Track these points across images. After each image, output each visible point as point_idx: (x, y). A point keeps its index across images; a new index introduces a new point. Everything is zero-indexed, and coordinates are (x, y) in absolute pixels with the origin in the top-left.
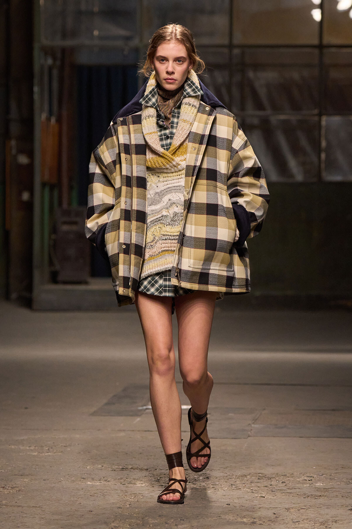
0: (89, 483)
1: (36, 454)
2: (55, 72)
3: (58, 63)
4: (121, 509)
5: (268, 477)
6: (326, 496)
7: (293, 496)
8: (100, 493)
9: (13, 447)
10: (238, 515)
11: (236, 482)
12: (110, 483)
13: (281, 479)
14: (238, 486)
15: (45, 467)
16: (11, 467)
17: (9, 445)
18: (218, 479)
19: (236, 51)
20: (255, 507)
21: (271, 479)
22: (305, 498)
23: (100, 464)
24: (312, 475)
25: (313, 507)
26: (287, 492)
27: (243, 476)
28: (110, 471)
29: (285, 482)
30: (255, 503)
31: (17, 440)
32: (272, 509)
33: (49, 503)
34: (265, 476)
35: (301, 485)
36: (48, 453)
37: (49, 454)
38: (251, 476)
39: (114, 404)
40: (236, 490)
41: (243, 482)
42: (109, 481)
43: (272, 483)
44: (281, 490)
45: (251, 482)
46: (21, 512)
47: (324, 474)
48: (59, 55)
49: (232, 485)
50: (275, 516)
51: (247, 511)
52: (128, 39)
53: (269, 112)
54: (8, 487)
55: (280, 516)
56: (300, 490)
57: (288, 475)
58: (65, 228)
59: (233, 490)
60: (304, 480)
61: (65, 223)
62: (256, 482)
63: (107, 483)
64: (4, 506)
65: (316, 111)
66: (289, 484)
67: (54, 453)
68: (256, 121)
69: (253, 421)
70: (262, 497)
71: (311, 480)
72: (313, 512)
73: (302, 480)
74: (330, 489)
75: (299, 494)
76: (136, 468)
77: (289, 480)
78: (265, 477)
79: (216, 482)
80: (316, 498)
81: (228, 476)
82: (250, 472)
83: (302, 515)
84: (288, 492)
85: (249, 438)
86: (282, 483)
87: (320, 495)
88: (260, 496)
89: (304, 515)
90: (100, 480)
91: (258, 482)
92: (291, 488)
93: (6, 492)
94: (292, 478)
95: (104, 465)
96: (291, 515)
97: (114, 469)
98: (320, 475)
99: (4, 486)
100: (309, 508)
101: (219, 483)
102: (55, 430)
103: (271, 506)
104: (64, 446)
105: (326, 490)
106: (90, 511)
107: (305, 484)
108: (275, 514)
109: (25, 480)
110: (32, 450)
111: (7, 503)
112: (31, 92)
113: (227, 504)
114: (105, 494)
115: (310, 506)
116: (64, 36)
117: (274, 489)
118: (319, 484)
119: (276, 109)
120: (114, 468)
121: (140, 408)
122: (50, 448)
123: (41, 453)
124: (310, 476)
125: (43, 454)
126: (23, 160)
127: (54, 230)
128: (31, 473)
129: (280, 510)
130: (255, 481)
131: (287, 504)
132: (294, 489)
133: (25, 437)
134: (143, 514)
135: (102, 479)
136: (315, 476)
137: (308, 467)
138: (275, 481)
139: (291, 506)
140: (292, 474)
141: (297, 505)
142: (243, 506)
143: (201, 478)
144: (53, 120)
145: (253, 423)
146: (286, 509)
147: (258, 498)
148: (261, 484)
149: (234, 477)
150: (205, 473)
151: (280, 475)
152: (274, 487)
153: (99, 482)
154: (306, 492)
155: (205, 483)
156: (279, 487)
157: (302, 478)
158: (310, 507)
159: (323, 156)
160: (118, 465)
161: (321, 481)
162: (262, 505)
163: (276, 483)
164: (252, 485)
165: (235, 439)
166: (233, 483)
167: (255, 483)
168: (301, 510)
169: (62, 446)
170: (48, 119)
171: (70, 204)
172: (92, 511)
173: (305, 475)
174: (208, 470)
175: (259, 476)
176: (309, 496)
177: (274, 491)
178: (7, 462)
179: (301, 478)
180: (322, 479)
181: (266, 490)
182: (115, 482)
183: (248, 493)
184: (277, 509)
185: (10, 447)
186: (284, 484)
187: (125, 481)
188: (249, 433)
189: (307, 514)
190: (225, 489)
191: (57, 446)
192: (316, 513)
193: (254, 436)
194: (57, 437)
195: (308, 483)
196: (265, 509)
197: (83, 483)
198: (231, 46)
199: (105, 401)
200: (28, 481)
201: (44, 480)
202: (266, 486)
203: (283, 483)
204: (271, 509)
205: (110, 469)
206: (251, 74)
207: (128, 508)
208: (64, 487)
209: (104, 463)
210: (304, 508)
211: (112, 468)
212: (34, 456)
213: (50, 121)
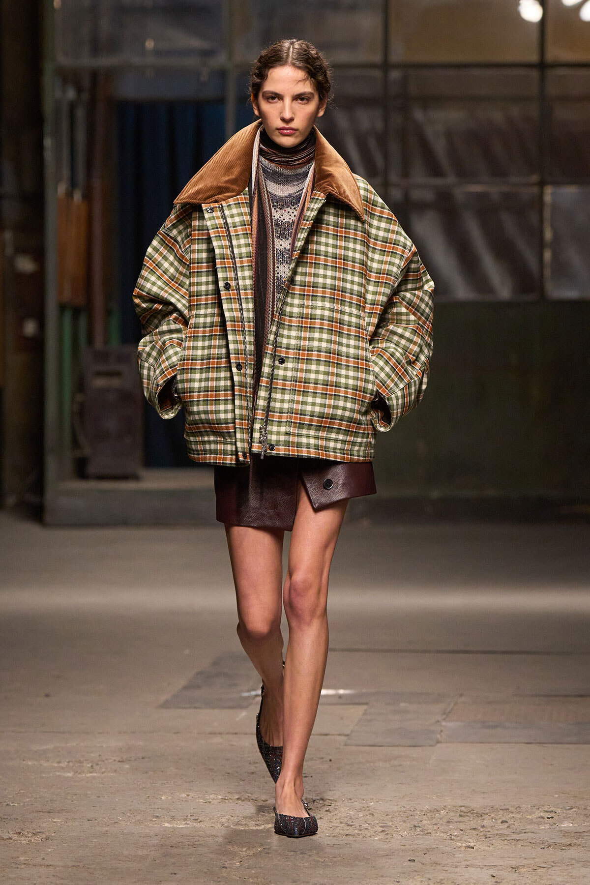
0: (166, 825)
1: (70, 775)
2: (80, 113)
3: (85, 96)
4: (225, 869)
5: (477, 813)
6: (579, 845)
7: (522, 846)
8: (187, 843)
9: (30, 763)
10: (429, 879)
11: (421, 821)
12: (202, 825)
13: (500, 816)
14: (426, 828)
15: (89, 797)
16: (28, 798)
17: (24, 760)
18: (390, 816)
19: (395, 75)
20: (459, 864)
21: (481, 816)
22: (544, 848)
23: (184, 792)
24: (554, 808)
25: (559, 865)
26: (512, 838)
27: (434, 811)
28: (202, 803)
29: (507, 822)
30: (459, 857)
31: (36, 752)
32: (488, 868)
33: (101, 859)
34: (471, 811)
35: (536, 827)
36: (91, 773)
37: (94, 774)
38: (447, 811)
39: (199, 687)
40: (423, 835)
41: (434, 821)
42: (201, 821)
43: (485, 823)
44: (501, 835)
45: (448, 822)
46: (54, 876)
47: (574, 808)
48: (86, 83)
49: (415, 826)
50: (494, 880)
51: (444, 872)
52: (207, 54)
53: (451, 179)
54: (27, 832)
55: (503, 881)
56: (534, 835)
57: (511, 809)
58: (100, 383)
59: (418, 835)
60: (540, 818)
61: (99, 374)
62: (456, 822)
63: (197, 825)
64: (23, 866)
65: (535, 178)
66: (514, 824)
67: (102, 773)
68: (428, 196)
69: (444, 716)
70: (469, 847)
71: (552, 817)
72: (560, 873)
73: (537, 818)
74: (587, 832)
75: (533, 841)
76: (246, 799)
77: (513, 817)
78: (472, 813)
79: (387, 822)
80: (564, 848)
81: (408, 812)
82: (445, 804)
83: (541, 877)
84: (514, 838)
85: (438, 745)
86: (502, 822)
87: (569, 843)
88: (464, 845)
89: (545, 878)
90: (185, 820)
91: (460, 822)
92: (518, 831)
93: (24, 841)
94: (518, 814)
95: (190, 794)
96: (521, 878)
97: (209, 801)
98: (567, 808)
99: (19, 831)
100: (552, 866)
101: (392, 824)
102: (100, 733)
103: (485, 863)
104: (119, 761)
105: (579, 834)
106: (172, 874)
107: (541, 825)
108: (494, 877)
109: (55, 821)
110: (63, 768)
111: (27, 860)
112: (39, 148)
113: (409, 861)
114: (197, 843)
115: (553, 862)
116: (96, 49)
117: (488, 833)
118: (566, 825)
119: (464, 173)
120: (208, 798)
121: (246, 694)
122: (94, 765)
123: (80, 773)
124: (550, 810)
125: (84, 775)
126: (25, 265)
127: (80, 386)
128: (64, 808)
129: (501, 870)
130: (455, 820)
131: (513, 859)
132: (524, 834)
133: (50, 746)
134: (264, 879)
135: (190, 817)
136: (559, 811)
137: (545, 795)
138: (489, 819)
139: (521, 863)
140: (519, 807)
141: (532, 862)
142: (437, 863)
143: (362, 815)
144: (78, 196)
145: (444, 719)
146: (512, 868)
147: (463, 849)
148: (465, 824)
149: (417, 813)
150: (368, 807)
151: (497, 809)
152: (489, 830)
153: (184, 823)
154: (546, 839)
155: (369, 824)
156: (497, 830)
157: (537, 813)
158: (553, 864)
159: (548, 255)
160: (213, 792)
161: (569, 819)
162: (470, 862)
163: (492, 823)
164: (450, 826)
165: (414, 746)
166: (417, 823)
167: (455, 824)
168: (539, 870)
169: (115, 760)
170: (69, 194)
171: (106, 341)
172: (175, 874)
173: (540, 809)
174: (372, 801)
175: (460, 811)
176: (550, 846)
177: (489, 837)
178: (22, 790)
179: (534, 813)
180: (571, 816)
181: (475, 836)
182: (212, 823)
183: (445, 841)
184: (497, 868)
185: (25, 762)
186: (506, 825)
187: (230, 821)
188: (438, 736)
189: (550, 877)
190: (404, 834)
191: (106, 762)
192: (565, 874)
193: (446, 742)
194: (104, 746)
195: (546, 823)
196: (476, 869)
197: (156, 825)
198: (386, 66)
199: (183, 682)
200: (62, 822)
201: (88, 820)
202: (474, 829)
203: (503, 824)
204: (485, 868)
205: (202, 800)
206: (418, 115)
207: (237, 868)
208: (125, 831)
209: (191, 790)
210: (543, 865)
211: (204, 799)
212: (68, 777)
213: (72, 197)
